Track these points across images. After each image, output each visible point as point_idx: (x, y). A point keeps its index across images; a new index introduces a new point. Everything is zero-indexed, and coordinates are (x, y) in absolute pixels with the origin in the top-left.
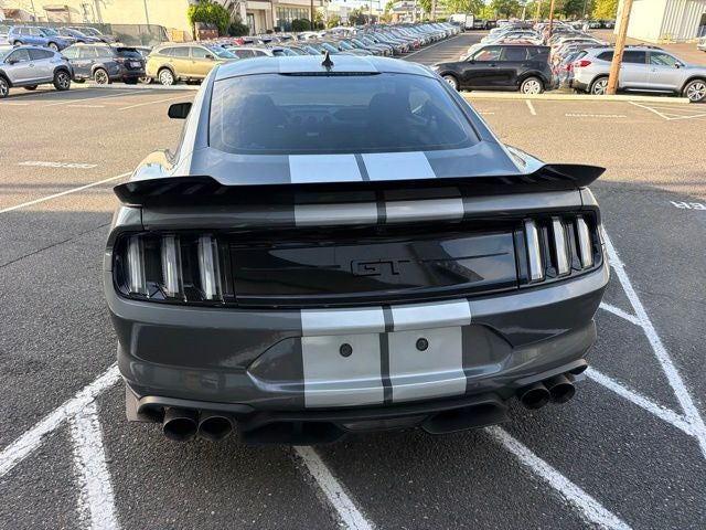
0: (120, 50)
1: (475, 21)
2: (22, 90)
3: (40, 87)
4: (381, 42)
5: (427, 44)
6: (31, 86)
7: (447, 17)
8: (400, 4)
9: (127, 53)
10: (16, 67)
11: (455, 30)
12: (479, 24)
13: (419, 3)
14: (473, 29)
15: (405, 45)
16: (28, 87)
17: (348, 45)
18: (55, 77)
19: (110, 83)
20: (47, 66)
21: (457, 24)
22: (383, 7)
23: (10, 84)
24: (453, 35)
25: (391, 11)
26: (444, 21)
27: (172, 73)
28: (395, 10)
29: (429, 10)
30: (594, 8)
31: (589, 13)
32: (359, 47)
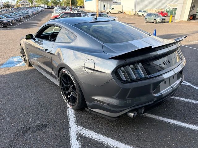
1: (47, 6)
4: (23, 13)
5: (37, 13)
7: (38, 5)
8: (22, 1)
11: (43, 9)
12: (49, 7)
13: (27, 1)
14: (47, 9)
15: (31, 14)
17: (14, 14)
21: (42, 7)
22: (16, 2)
24: (43, 11)
25: (19, 4)
26: (38, 6)
28: (20, 3)
29: (32, 3)
30: (78, 3)
31: (77, 4)
32: (17, 15)
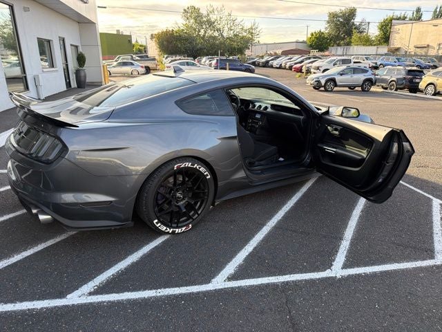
0: (410, 71)
2: (347, 89)
3: (356, 89)
6: (352, 87)
9: (413, 73)
10: (344, 77)
16: (350, 88)
18: (363, 84)
19: (396, 90)
20: (361, 77)
23: (336, 85)
27: (435, 88)
